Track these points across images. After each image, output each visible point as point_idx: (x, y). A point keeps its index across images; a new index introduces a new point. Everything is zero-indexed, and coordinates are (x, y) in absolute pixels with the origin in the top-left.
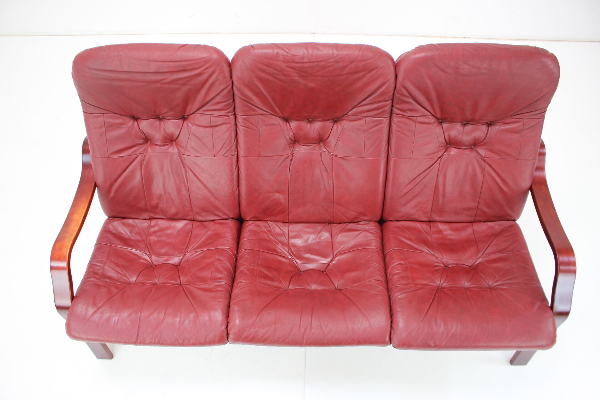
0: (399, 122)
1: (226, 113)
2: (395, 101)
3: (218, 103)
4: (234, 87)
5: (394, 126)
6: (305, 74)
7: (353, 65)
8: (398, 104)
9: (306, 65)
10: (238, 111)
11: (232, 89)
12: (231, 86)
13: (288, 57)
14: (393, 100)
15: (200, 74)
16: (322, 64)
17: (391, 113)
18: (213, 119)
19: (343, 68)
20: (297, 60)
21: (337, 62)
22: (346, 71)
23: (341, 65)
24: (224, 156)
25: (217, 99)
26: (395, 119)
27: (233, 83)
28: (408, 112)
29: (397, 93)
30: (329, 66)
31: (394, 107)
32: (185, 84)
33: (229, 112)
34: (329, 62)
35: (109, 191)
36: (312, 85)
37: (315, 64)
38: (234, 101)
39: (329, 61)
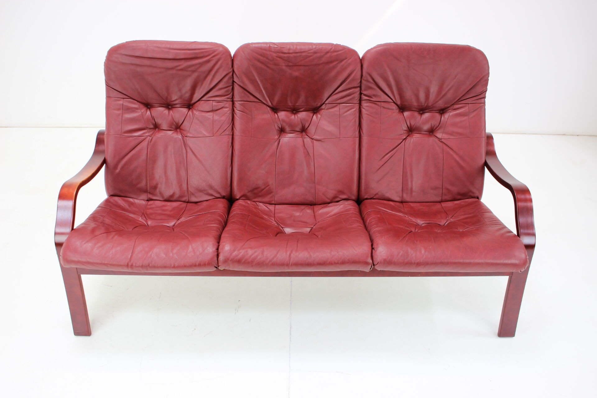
0: (367, 106)
1: (226, 98)
2: (363, 88)
3: (221, 89)
4: (234, 75)
5: (364, 111)
6: (290, 64)
7: (328, 55)
8: (365, 90)
9: (291, 55)
10: (237, 98)
11: (232, 77)
12: (231, 73)
13: (278, 49)
14: (360, 87)
15: (208, 61)
16: (304, 54)
17: (360, 100)
18: (214, 103)
19: (321, 57)
20: (286, 51)
21: (315, 53)
22: (323, 60)
23: (318, 55)
24: (222, 135)
25: (220, 86)
26: (364, 104)
27: (233, 71)
28: (374, 97)
29: (363, 80)
30: (310, 56)
31: (362, 95)
32: (194, 71)
33: (228, 98)
34: (309, 53)
35: (116, 167)
36: (296, 74)
37: (298, 54)
38: (233, 89)
39: (309, 52)
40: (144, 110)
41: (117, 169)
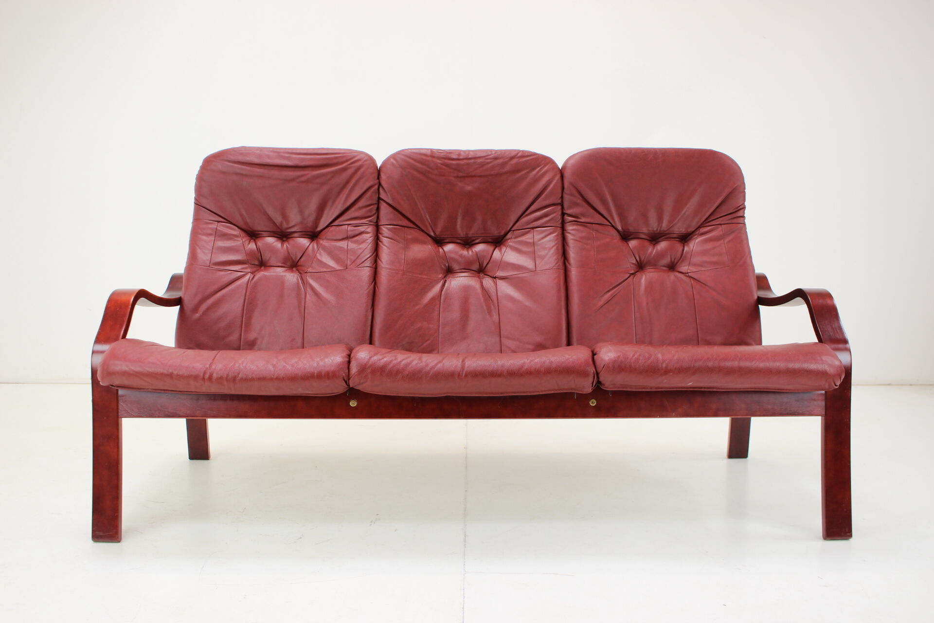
0: (573, 230)
1: (367, 221)
2: (566, 205)
3: (361, 208)
4: (381, 190)
5: (569, 237)
6: (461, 174)
7: (514, 161)
8: (570, 207)
9: (462, 162)
10: (383, 221)
11: (377, 191)
12: (376, 187)
13: (442, 154)
14: (562, 204)
15: (344, 169)
16: (480, 160)
17: (563, 223)
18: (350, 228)
19: (504, 164)
20: (455, 157)
21: (496, 158)
22: (507, 168)
23: (500, 161)
24: (359, 266)
25: (361, 203)
26: (570, 228)
27: (380, 184)
28: (582, 217)
29: (566, 194)
30: (488, 163)
31: (566, 215)
32: (323, 184)
33: (370, 221)
34: (487, 159)
35: (196, 309)
36: (469, 188)
37: (472, 161)
38: (378, 209)
39: (487, 157)
40: (246, 239)
41: (197, 313)
